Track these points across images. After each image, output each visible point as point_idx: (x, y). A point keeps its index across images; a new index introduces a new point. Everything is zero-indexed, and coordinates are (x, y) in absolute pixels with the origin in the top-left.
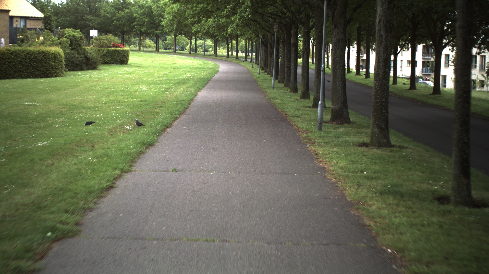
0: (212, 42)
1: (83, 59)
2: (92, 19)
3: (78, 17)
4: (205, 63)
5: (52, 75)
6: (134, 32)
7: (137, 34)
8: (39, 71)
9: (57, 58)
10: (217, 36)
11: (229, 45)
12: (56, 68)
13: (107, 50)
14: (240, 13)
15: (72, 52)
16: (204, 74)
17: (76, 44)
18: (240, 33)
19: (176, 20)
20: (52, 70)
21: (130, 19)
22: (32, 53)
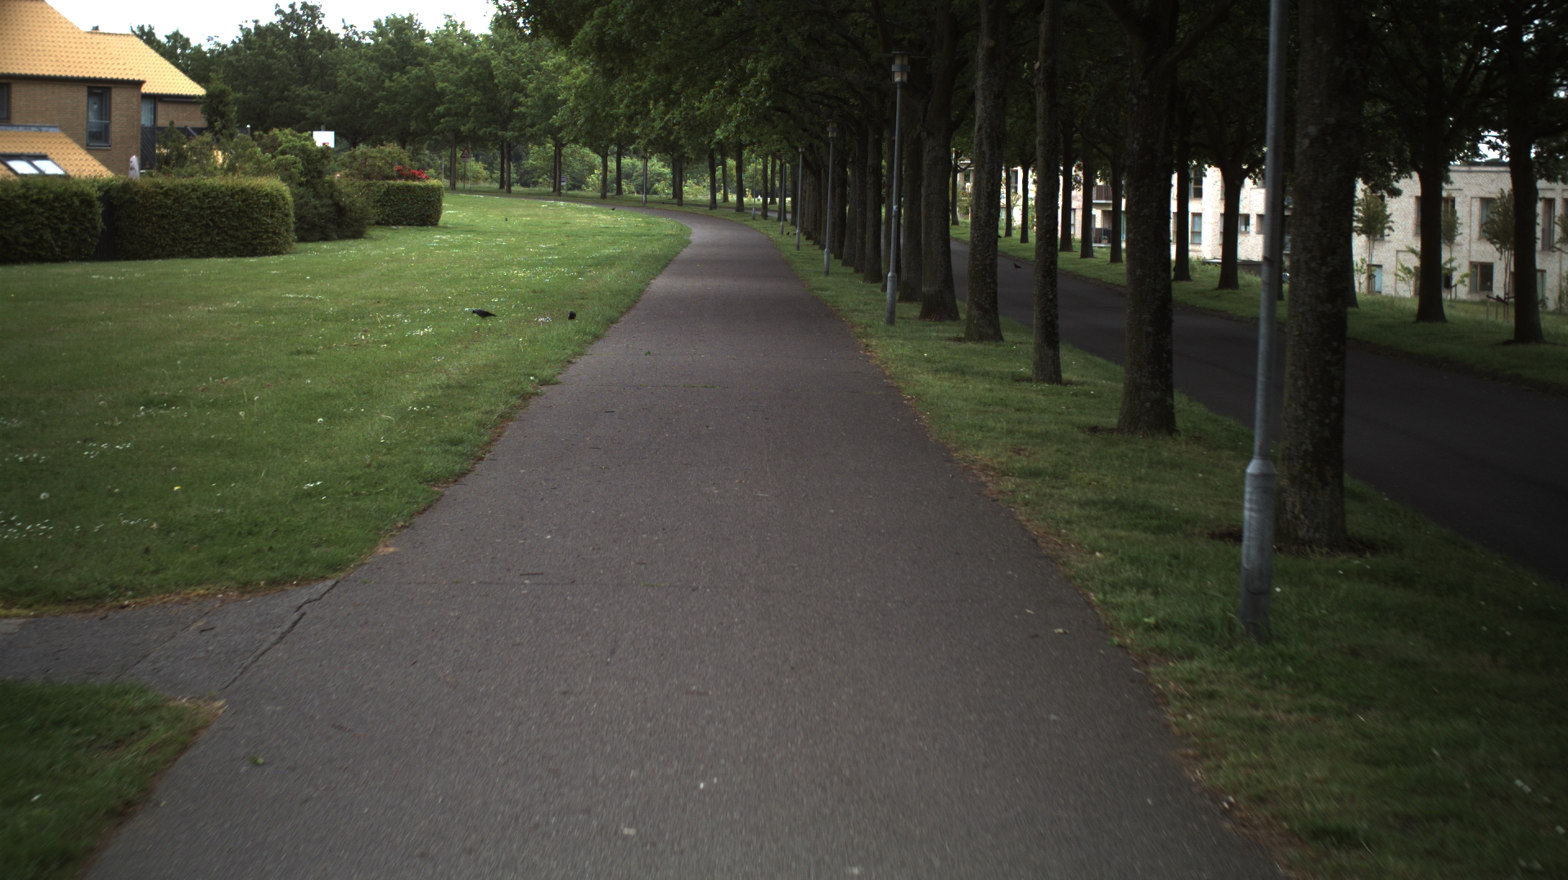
1: (328, 209)
3: (270, 89)
4: (650, 223)
5: (266, 249)
6: (438, 133)
7: (447, 141)
8: (234, 240)
9: (278, 205)
10: (683, 148)
11: (717, 173)
12: (274, 233)
13: (384, 186)
14: (746, 96)
18: (748, 139)
20: (265, 236)
21: (426, 98)
22: (217, 194)
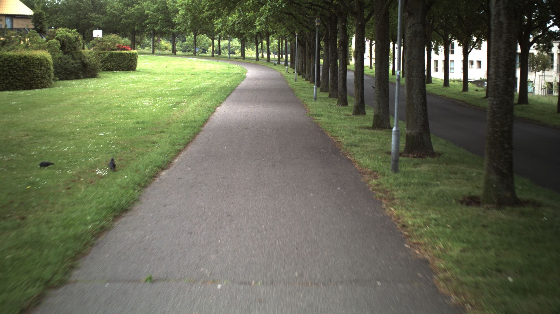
0: (239, 43)
1: (79, 65)
2: (96, 18)
3: (80, 15)
4: (230, 68)
6: (146, 31)
7: (150, 34)
8: (21, 81)
9: (44, 64)
10: (244, 34)
11: (259, 46)
12: (42, 77)
13: (110, 53)
15: (64, 56)
16: (227, 81)
17: (70, 47)
18: (272, 30)
19: (190, 14)
20: (37, 79)
21: (141, 17)
22: (12, 59)
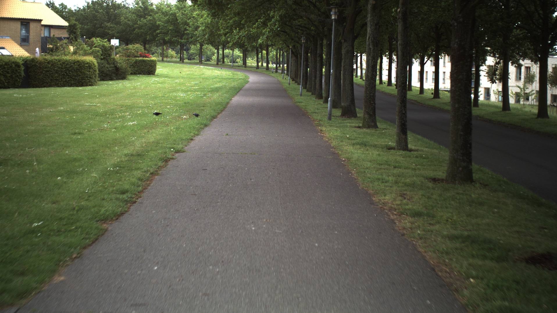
0: (239, 52)
1: (112, 69)
2: (111, 27)
3: (96, 24)
4: (234, 74)
5: (87, 84)
6: (157, 41)
7: (161, 43)
8: (74, 80)
9: (92, 67)
11: (259, 56)
12: (90, 78)
13: (134, 60)
15: (103, 61)
16: (234, 84)
17: (105, 54)
18: (271, 43)
19: (208, 31)
20: (86, 79)
21: (153, 27)
22: (68, 63)
